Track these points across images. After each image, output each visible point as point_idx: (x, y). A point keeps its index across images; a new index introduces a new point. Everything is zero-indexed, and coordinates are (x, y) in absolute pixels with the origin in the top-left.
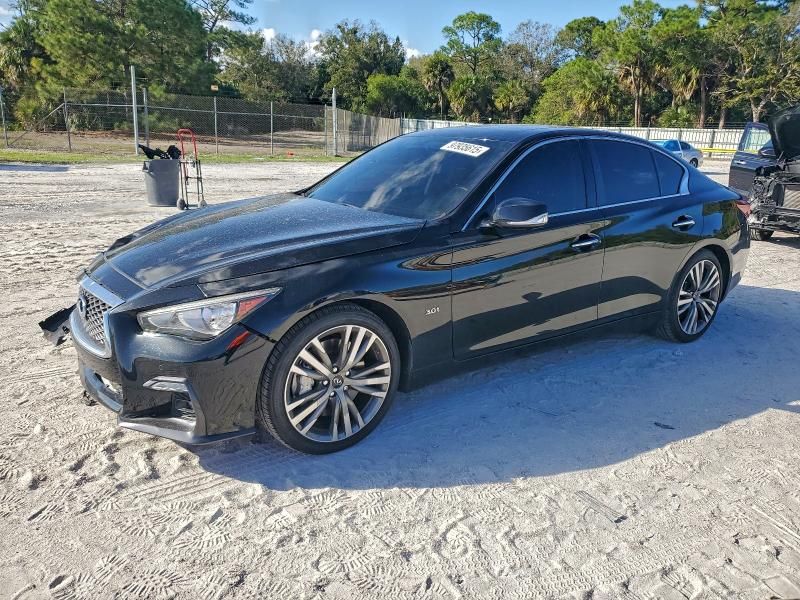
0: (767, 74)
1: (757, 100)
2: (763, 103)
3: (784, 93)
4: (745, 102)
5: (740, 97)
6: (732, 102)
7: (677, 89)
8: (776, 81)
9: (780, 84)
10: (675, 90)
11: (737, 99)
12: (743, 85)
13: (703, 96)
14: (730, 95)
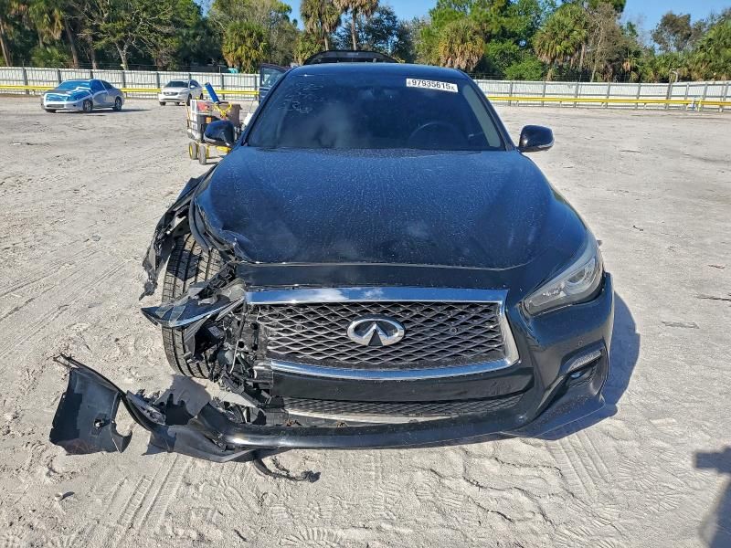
0: (123, 20)
1: (121, 44)
2: (126, 47)
3: (141, 38)
4: (110, 44)
5: (106, 39)
6: (100, 45)
7: (43, 28)
8: (132, 28)
9: (137, 31)
10: (40, 30)
11: (104, 42)
12: (106, 29)
13: (70, 37)
14: (95, 38)
